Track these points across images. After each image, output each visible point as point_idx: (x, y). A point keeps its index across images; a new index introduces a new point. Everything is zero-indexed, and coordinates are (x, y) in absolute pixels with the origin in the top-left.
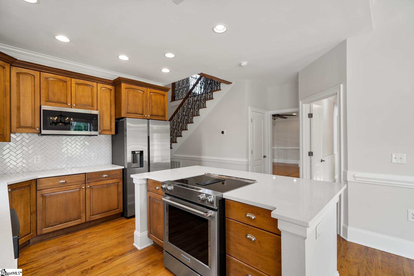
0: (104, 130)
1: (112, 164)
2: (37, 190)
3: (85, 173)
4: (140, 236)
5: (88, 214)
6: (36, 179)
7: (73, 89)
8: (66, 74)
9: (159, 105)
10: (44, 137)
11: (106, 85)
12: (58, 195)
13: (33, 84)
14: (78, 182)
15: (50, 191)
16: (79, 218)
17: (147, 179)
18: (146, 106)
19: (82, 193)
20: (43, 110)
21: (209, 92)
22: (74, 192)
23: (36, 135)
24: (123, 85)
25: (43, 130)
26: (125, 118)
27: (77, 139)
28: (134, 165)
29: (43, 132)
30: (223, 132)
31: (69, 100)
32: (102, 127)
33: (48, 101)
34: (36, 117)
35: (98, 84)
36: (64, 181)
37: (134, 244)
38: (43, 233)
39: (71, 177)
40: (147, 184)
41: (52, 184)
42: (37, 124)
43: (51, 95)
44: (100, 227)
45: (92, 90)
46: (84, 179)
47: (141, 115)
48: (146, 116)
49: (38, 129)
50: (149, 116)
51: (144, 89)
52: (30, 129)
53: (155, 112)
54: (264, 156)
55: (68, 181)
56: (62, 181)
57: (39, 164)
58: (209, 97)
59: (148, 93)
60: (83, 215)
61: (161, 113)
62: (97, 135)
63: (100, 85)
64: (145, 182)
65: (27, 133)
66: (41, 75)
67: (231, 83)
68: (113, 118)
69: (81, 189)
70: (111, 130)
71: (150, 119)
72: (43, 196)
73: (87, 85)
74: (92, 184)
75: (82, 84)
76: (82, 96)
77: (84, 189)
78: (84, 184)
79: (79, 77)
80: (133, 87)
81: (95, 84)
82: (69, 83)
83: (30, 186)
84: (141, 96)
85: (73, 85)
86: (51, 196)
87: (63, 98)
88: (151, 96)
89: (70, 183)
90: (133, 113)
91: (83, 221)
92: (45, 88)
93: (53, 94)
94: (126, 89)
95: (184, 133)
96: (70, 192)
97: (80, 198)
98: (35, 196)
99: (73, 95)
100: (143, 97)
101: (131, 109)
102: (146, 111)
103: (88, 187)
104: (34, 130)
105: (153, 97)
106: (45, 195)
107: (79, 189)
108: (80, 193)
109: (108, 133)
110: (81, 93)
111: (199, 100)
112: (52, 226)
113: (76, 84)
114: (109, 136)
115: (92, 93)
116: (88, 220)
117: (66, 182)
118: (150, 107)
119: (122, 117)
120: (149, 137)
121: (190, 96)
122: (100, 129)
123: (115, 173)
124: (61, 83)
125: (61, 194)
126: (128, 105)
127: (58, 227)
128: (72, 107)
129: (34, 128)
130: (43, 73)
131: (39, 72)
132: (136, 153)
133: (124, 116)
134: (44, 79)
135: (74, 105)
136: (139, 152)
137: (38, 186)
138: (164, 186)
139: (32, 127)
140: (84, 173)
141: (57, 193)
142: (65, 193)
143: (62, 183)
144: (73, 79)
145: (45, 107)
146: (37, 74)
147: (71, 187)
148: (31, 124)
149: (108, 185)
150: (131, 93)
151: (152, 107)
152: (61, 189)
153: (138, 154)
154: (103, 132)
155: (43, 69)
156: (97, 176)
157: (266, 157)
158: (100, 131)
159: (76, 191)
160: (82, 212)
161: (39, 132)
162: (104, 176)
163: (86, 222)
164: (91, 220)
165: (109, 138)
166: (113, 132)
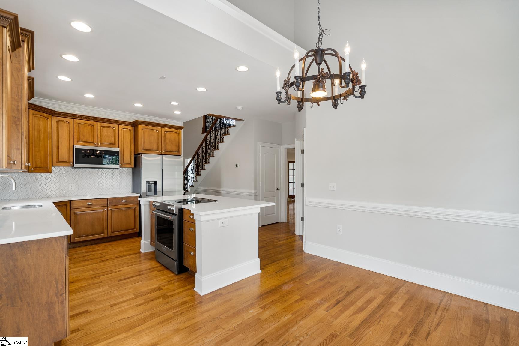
0: (124, 164)
1: (133, 193)
2: (71, 209)
3: (108, 198)
4: (143, 243)
5: (110, 230)
6: (71, 201)
7: (99, 131)
8: (94, 120)
9: (173, 142)
10: (76, 169)
11: (126, 126)
12: (86, 214)
13: (68, 129)
14: (101, 204)
15: (81, 210)
16: (102, 233)
17: (150, 201)
18: (161, 143)
19: (105, 214)
20: (75, 149)
21: (227, 127)
22: (99, 212)
23: (70, 168)
24: (140, 126)
25: (75, 164)
26: (141, 154)
27: (103, 171)
28: (148, 193)
29: (76, 165)
30: (237, 166)
31: (95, 140)
32: (123, 162)
33: (79, 141)
34: (70, 154)
35: (119, 125)
36: (91, 204)
37: (141, 250)
38: (75, 241)
39: (96, 200)
40: (150, 205)
41: (82, 205)
42: (71, 160)
43: (81, 137)
44: (119, 241)
45: (114, 131)
46: (107, 203)
47: (156, 151)
48: (160, 152)
49: (71, 163)
50: (163, 152)
51: (159, 129)
52: (66, 163)
53: (169, 148)
54: (277, 188)
55: (94, 204)
56: (89, 203)
57: (73, 191)
58: (226, 132)
59: (163, 132)
60: (106, 231)
61: (175, 149)
62: (118, 168)
63: (121, 127)
64: (148, 203)
65: (63, 166)
66: (74, 121)
67: (243, 120)
68: (132, 153)
69: (104, 211)
70: (130, 164)
71: (165, 154)
72: (75, 214)
73: (110, 127)
74: (113, 207)
75: (106, 126)
76: (106, 136)
77: (107, 211)
78: (107, 207)
79: (103, 121)
80: (149, 127)
81: (117, 126)
82: (95, 126)
83: (66, 205)
84: (156, 135)
85: (99, 128)
86: (81, 214)
87: (91, 139)
88: (165, 134)
89: (95, 205)
90: (149, 150)
91: (106, 236)
92: (77, 132)
93: (83, 135)
94: (142, 129)
95: (207, 166)
96: (95, 212)
97: (103, 217)
98: (69, 213)
99: (99, 136)
100: (158, 136)
101: (147, 146)
102: (161, 147)
103: (110, 209)
104: (69, 164)
105: (167, 136)
106: (76, 213)
107: (102, 211)
108: (103, 214)
109: (128, 166)
110: (105, 134)
111: (219, 134)
112: (82, 237)
113: (101, 127)
114: (130, 168)
115: (114, 134)
116: (109, 235)
117: (92, 204)
118: (164, 144)
119: (139, 153)
120: (162, 169)
121: (212, 130)
122: (121, 163)
123: (132, 199)
124: (89, 127)
125: (89, 213)
126: (144, 143)
127: (86, 238)
128: (98, 146)
129: (69, 163)
130: (76, 120)
131: (72, 119)
132: (151, 183)
133: (141, 152)
134: (76, 124)
135: (99, 144)
136: (153, 183)
137: (71, 206)
138: (154, 204)
139: (67, 162)
140: (106, 198)
141: (86, 212)
142: (92, 213)
143: (89, 204)
144: (99, 123)
145: (77, 147)
146: (71, 121)
147: (96, 209)
148: (67, 159)
149: (127, 209)
150: (147, 133)
151: (166, 143)
152: (88, 209)
153: (152, 184)
154: (124, 166)
155: (75, 117)
156: (117, 201)
157: (279, 189)
158: (121, 165)
159: (100, 212)
160: (104, 228)
161: (72, 165)
162: (123, 201)
163: (108, 237)
164: (112, 235)
165: (130, 170)
166: (133, 165)
